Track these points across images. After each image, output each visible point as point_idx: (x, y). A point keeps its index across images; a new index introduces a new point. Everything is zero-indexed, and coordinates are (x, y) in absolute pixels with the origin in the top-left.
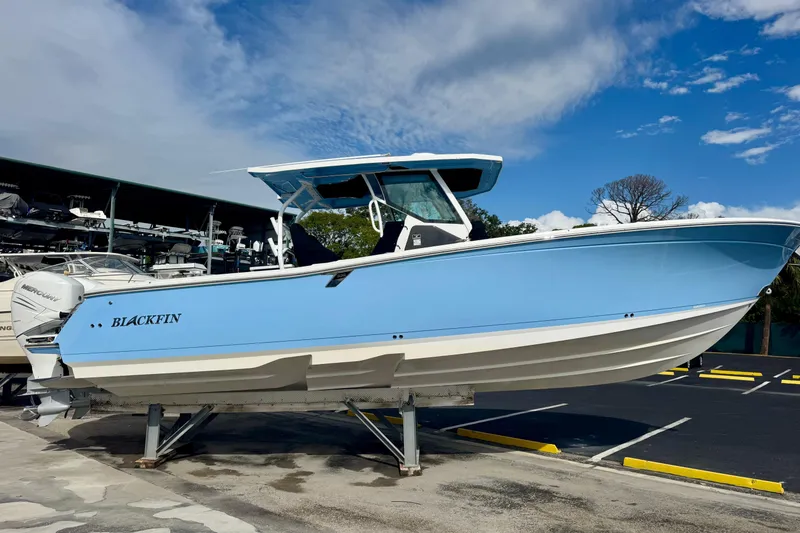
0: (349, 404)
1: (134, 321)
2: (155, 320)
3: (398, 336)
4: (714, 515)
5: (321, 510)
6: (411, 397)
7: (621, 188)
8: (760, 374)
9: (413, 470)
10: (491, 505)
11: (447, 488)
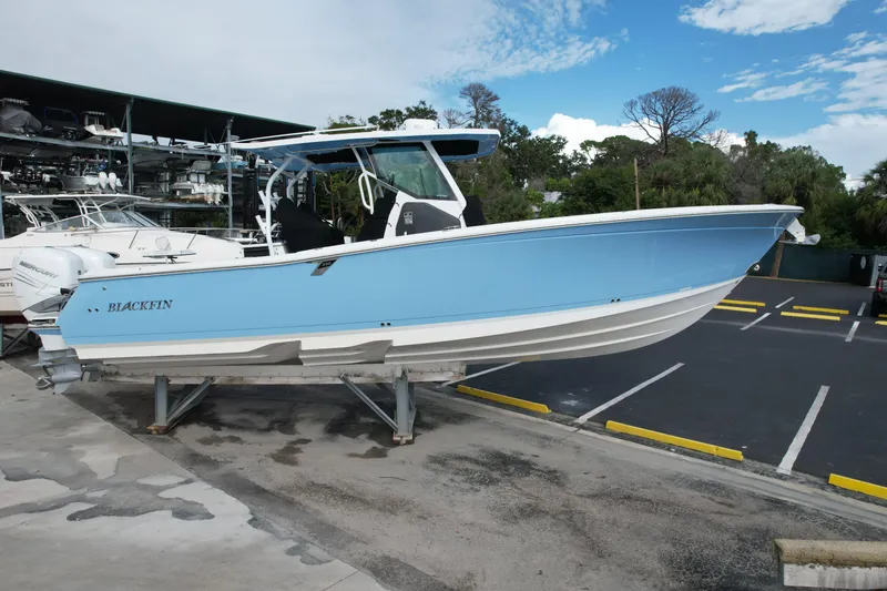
0: (343, 379)
1: (129, 306)
2: (148, 306)
3: (386, 323)
4: (672, 489)
5: (313, 488)
6: (404, 373)
7: (653, 100)
8: (763, 304)
9: (404, 439)
10: (470, 480)
11: (434, 460)
